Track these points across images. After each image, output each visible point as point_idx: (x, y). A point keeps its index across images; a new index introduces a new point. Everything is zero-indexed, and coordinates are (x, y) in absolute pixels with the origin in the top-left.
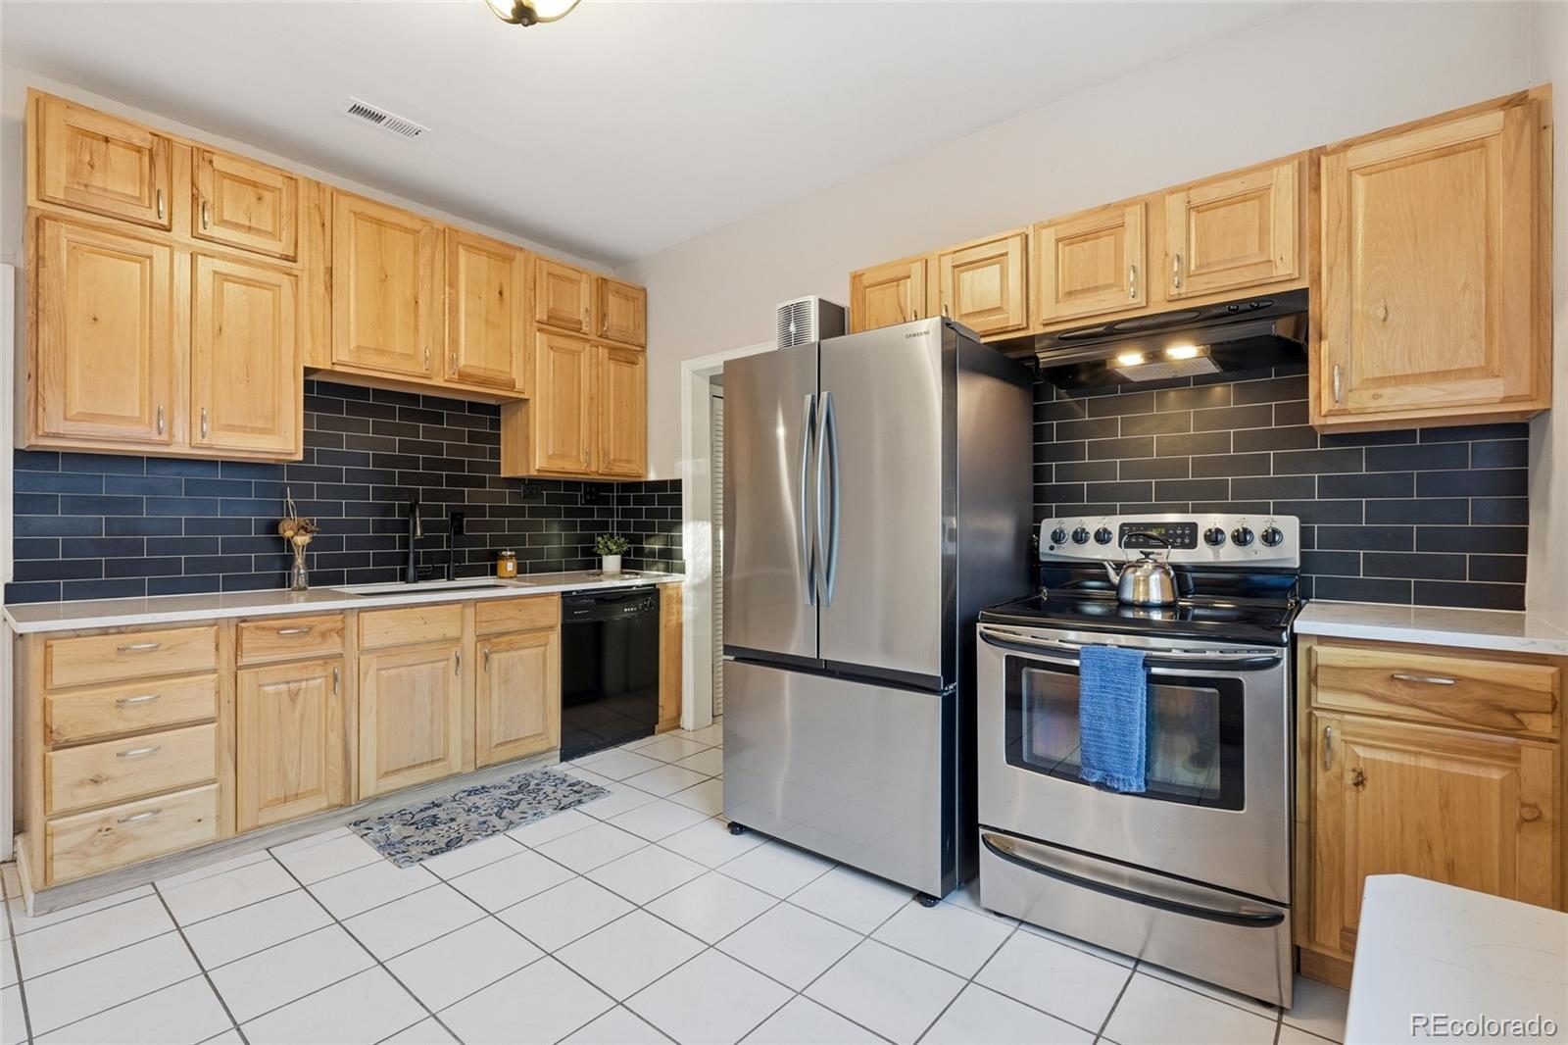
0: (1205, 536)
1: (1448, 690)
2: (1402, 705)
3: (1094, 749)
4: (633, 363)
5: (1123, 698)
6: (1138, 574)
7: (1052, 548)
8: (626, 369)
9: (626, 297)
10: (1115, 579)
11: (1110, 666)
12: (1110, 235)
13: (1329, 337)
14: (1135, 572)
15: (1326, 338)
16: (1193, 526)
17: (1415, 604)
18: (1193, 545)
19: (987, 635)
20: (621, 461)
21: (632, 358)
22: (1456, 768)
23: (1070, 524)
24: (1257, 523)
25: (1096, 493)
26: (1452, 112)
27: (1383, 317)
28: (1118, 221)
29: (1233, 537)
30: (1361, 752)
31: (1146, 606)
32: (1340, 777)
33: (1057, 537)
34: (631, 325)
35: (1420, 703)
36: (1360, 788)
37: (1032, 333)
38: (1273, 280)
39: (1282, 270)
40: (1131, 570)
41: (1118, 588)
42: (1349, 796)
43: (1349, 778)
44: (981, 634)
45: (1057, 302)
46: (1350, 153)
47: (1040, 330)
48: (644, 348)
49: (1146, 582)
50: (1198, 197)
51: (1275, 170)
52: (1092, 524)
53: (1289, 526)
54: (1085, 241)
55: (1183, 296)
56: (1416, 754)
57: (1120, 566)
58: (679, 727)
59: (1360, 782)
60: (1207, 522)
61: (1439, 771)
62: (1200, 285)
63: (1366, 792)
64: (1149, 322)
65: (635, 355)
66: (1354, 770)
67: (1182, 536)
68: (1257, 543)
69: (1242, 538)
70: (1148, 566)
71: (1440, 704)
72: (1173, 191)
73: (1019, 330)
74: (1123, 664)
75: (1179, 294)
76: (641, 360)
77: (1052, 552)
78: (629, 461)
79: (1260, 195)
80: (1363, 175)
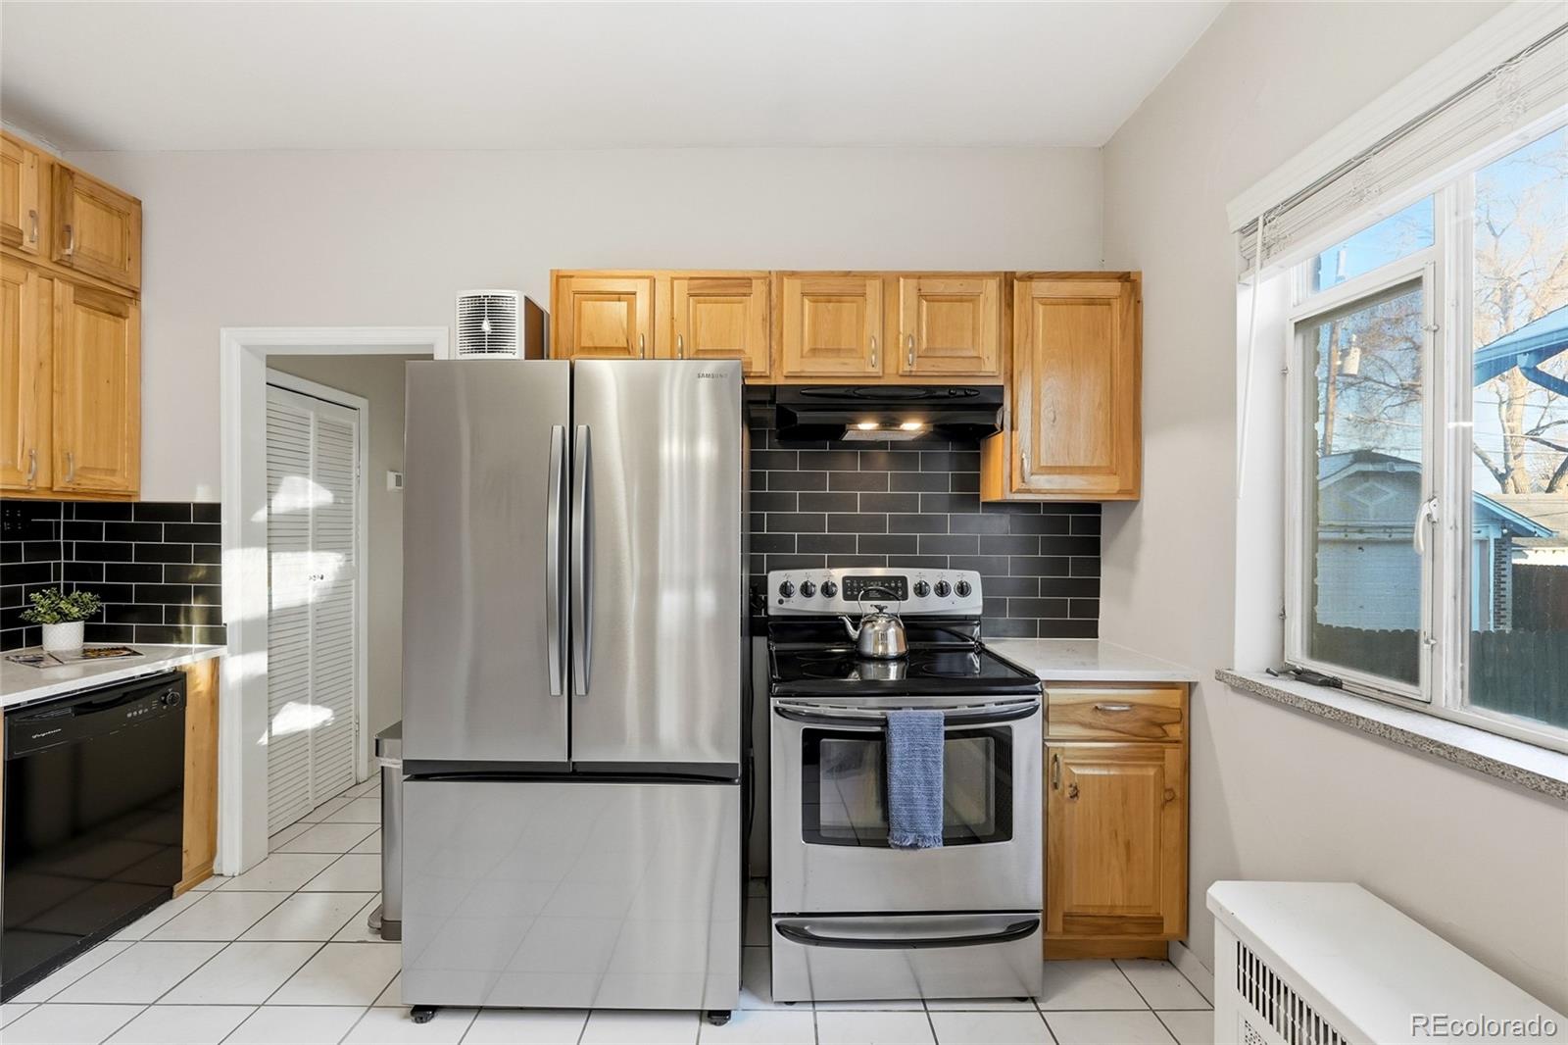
0: (915, 589)
1: (1125, 715)
2: (1101, 729)
3: (905, 813)
4: (119, 315)
5: (930, 759)
6: (877, 628)
7: (781, 602)
8: (106, 323)
9: (108, 208)
10: (854, 634)
11: (918, 730)
12: (852, 302)
13: (1019, 429)
14: (874, 626)
15: (1017, 429)
16: (904, 580)
17: (1040, 637)
18: (905, 597)
19: (784, 710)
20: (95, 469)
21: (116, 306)
22: (1131, 772)
23: (797, 577)
24: (952, 577)
25: (807, 544)
26: (1091, 272)
27: (1052, 418)
28: (860, 291)
29: (935, 590)
30: (1077, 771)
31: (884, 660)
32: (1063, 793)
33: (785, 590)
34: (117, 255)
35: (1112, 726)
36: (1076, 798)
37: (773, 383)
38: (981, 374)
39: (987, 370)
40: (869, 625)
41: (858, 642)
42: (1068, 807)
43: (1068, 792)
44: (776, 709)
45: (802, 357)
46: (1035, 284)
47: (781, 381)
48: (135, 294)
49: (884, 636)
50: (929, 286)
51: (984, 281)
52: (817, 577)
53: (973, 578)
54: (830, 302)
55: (913, 374)
56: (1107, 765)
57: (856, 619)
58: (211, 874)
59: (1075, 795)
60: (913, 576)
61: (1122, 776)
62: (928, 366)
63: (1079, 801)
64: (884, 392)
65: (123, 303)
66: (1071, 786)
67: (896, 589)
68: (953, 595)
69: (942, 590)
70: (882, 621)
71: (1122, 725)
72: (907, 275)
73: (761, 377)
74: (928, 727)
75: (911, 371)
76: (132, 311)
77: (781, 606)
78: (113, 472)
79: (971, 299)
80: (1043, 304)
